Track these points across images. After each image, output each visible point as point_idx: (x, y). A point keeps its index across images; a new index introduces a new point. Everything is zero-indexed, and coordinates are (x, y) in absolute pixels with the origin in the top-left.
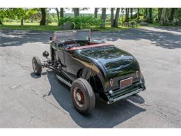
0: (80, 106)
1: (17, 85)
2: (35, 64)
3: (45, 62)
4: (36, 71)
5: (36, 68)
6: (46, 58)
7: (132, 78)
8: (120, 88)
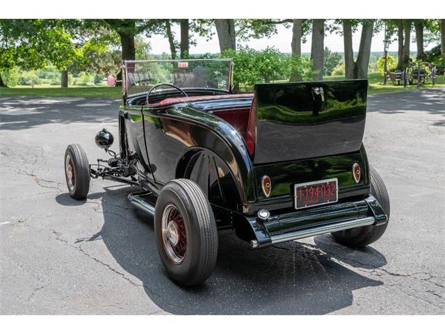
0: (177, 260)
1: (13, 220)
2: (72, 166)
3: (101, 160)
4: (72, 188)
5: (73, 178)
6: (106, 150)
7: (336, 180)
8: (296, 208)
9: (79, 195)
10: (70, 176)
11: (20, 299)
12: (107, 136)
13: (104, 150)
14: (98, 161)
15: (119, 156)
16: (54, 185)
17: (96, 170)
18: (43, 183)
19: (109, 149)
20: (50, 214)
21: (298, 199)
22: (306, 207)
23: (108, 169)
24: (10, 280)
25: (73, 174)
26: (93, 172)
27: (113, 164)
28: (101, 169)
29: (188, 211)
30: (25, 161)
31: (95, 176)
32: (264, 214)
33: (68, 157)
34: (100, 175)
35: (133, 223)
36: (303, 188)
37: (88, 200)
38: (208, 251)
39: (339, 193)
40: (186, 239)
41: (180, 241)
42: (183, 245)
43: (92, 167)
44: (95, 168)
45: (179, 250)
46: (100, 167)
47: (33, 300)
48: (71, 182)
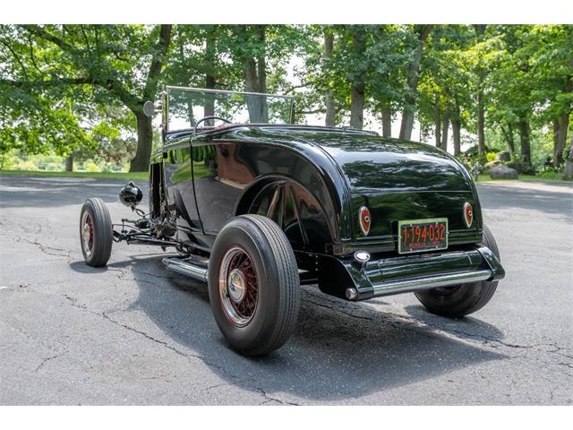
0: (241, 322)
1: (12, 285)
2: (90, 225)
3: (127, 220)
4: (88, 253)
5: (91, 240)
6: (133, 208)
7: (446, 220)
8: (400, 253)
9: (98, 261)
10: (87, 239)
11: (24, 370)
12: (135, 190)
13: (130, 208)
14: (123, 221)
15: (148, 217)
16: (64, 253)
17: (120, 232)
18: (49, 251)
19: (137, 207)
20: (61, 279)
21: (403, 240)
22: (412, 252)
23: (135, 232)
24: (9, 348)
25: (91, 235)
26: (116, 234)
27: (143, 225)
28: (126, 232)
29: (262, 251)
30: (26, 230)
31: (117, 239)
32: (362, 256)
33: (86, 213)
34: (125, 238)
35: (169, 290)
36: (409, 228)
37: (109, 268)
38: (288, 304)
39: (449, 238)
40: (255, 292)
41: (247, 295)
42: (251, 301)
43: (116, 228)
44: (118, 229)
45: (244, 309)
46: (126, 228)
47: (42, 372)
48: (87, 246)
